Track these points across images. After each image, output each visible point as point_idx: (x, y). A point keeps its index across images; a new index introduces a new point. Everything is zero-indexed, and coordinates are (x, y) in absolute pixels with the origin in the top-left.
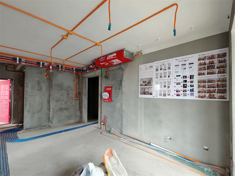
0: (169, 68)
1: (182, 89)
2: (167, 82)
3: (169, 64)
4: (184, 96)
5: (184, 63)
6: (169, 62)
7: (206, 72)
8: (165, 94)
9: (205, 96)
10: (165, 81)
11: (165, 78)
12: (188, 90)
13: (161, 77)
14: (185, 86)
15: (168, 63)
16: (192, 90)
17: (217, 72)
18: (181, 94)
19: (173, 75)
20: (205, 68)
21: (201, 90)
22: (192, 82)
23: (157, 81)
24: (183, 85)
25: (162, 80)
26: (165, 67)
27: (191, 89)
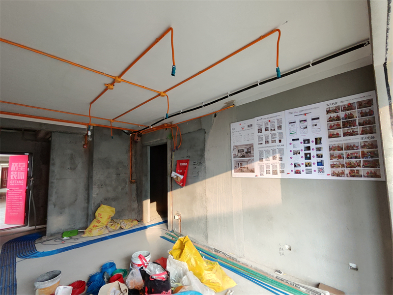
0: (280, 127)
1: (304, 161)
2: (277, 150)
3: (280, 121)
4: (307, 173)
5: (303, 118)
6: (278, 118)
7: (341, 131)
8: (276, 170)
9: (343, 173)
10: (275, 148)
11: (274, 144)
12: (314, 164)
13: (267, 142)
14: (308, 156)
15: (278, 120)
16: (321, 162)
17: (359, 132)
18: (303, 171)
19: (287, 139)
20: (338, 125)
21: (335, 163)
22: (319, 149)
23: (261, 149)
24: (305, 154)
25: (269, 147)
26: (272, 126)
27: (319, 161)
